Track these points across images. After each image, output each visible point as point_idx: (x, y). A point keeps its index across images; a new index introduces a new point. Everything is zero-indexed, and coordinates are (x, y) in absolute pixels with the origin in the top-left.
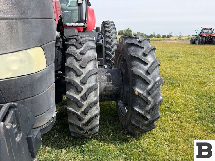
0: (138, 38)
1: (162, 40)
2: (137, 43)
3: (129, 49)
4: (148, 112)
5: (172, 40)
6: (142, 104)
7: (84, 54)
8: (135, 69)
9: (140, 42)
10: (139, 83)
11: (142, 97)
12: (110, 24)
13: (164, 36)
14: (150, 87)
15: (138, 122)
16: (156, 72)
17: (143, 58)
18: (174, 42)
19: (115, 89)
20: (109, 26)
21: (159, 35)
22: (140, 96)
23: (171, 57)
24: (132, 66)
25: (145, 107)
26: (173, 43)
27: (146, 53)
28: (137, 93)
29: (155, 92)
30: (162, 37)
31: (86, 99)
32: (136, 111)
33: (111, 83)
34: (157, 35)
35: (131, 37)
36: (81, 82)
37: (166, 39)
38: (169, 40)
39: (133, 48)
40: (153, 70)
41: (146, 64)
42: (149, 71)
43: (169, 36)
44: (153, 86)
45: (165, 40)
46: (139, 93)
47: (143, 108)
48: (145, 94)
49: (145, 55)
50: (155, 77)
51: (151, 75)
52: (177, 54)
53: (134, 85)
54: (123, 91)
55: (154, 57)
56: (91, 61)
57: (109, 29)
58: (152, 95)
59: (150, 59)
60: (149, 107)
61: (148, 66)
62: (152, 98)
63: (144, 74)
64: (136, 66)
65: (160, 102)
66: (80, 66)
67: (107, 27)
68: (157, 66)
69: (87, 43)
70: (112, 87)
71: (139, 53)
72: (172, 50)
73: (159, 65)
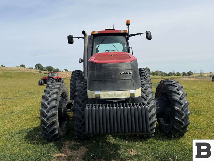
0: (172, 81)
1: (183, 77)
2: (173, 84)
3: (169, 87)
4: (183, 120)
5: (193, 77)
6: (179, 115)
7: (147, 90)
8: (174, 97)
9: (174, 83)
10: (176, 104)
11: (179, 111)
12: (145, 70)
13: (184, 74)
14: (183, 106)
15: (177, 126)
16: (185, 99)
17: (178, 92)
18: (196, 79)
19: (161, 110)
20: (144, 71)
21: (179, 73)
22: (178, 111)
23: (194, 93)
24: (172, 96)
25: (181, 117)
26: (195, 81)
27: (179, 89)
28: (176, 109)
29: (186, 109)
30: (182, 74)
31: (151, 111)
32: (177, 119)
33: (159, 106)
34: (177, 73)
35: (168, 81)
36: (147, 103)
37: (186, 76)
38: (190, 78)
39: (171, 87)
40: (183, 98)
41: (179, 95)
42: (182, 98)
43: (190, 74)
44: (184, 105)
45: (185, 78)
46: (177, 109)
47: (180, 118)
48: (180, 110)
49: (178, 90)
50: (185, 101)
51: (182, 100)
52: (199, 91)
53: (174, 105)
54: (166, 111)
55: (183, 91)
56: (151, 93)
57: (145, 74)
58: (184, 111)
59: (181, 92)
60: (183, 117)
61: (181, 95)
62: (185, 112)
63: (179, 99)
64: (174, 96)
65: (189, 114)
66: (146, 95)
67: (143, 72)
68: (185, 96)
69: (146, 84)
70: (159, 108)
71: (175, 89)
72: (194, 87)
73: (186, 95)
